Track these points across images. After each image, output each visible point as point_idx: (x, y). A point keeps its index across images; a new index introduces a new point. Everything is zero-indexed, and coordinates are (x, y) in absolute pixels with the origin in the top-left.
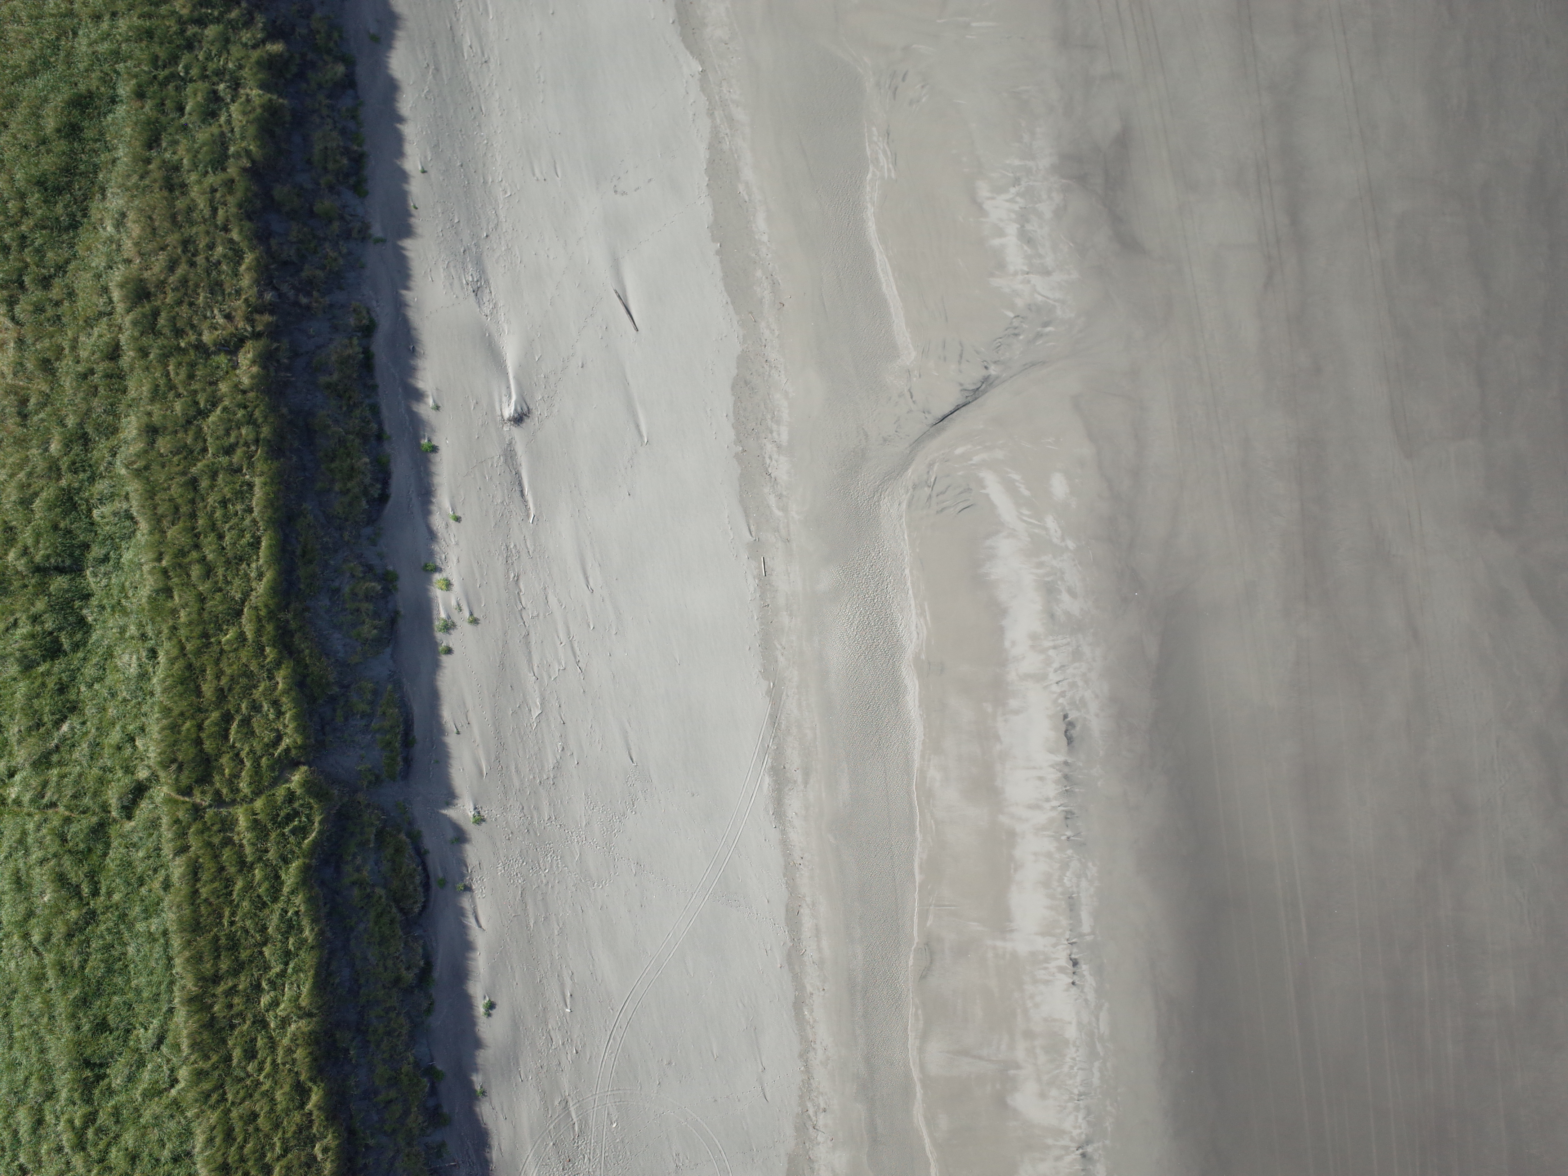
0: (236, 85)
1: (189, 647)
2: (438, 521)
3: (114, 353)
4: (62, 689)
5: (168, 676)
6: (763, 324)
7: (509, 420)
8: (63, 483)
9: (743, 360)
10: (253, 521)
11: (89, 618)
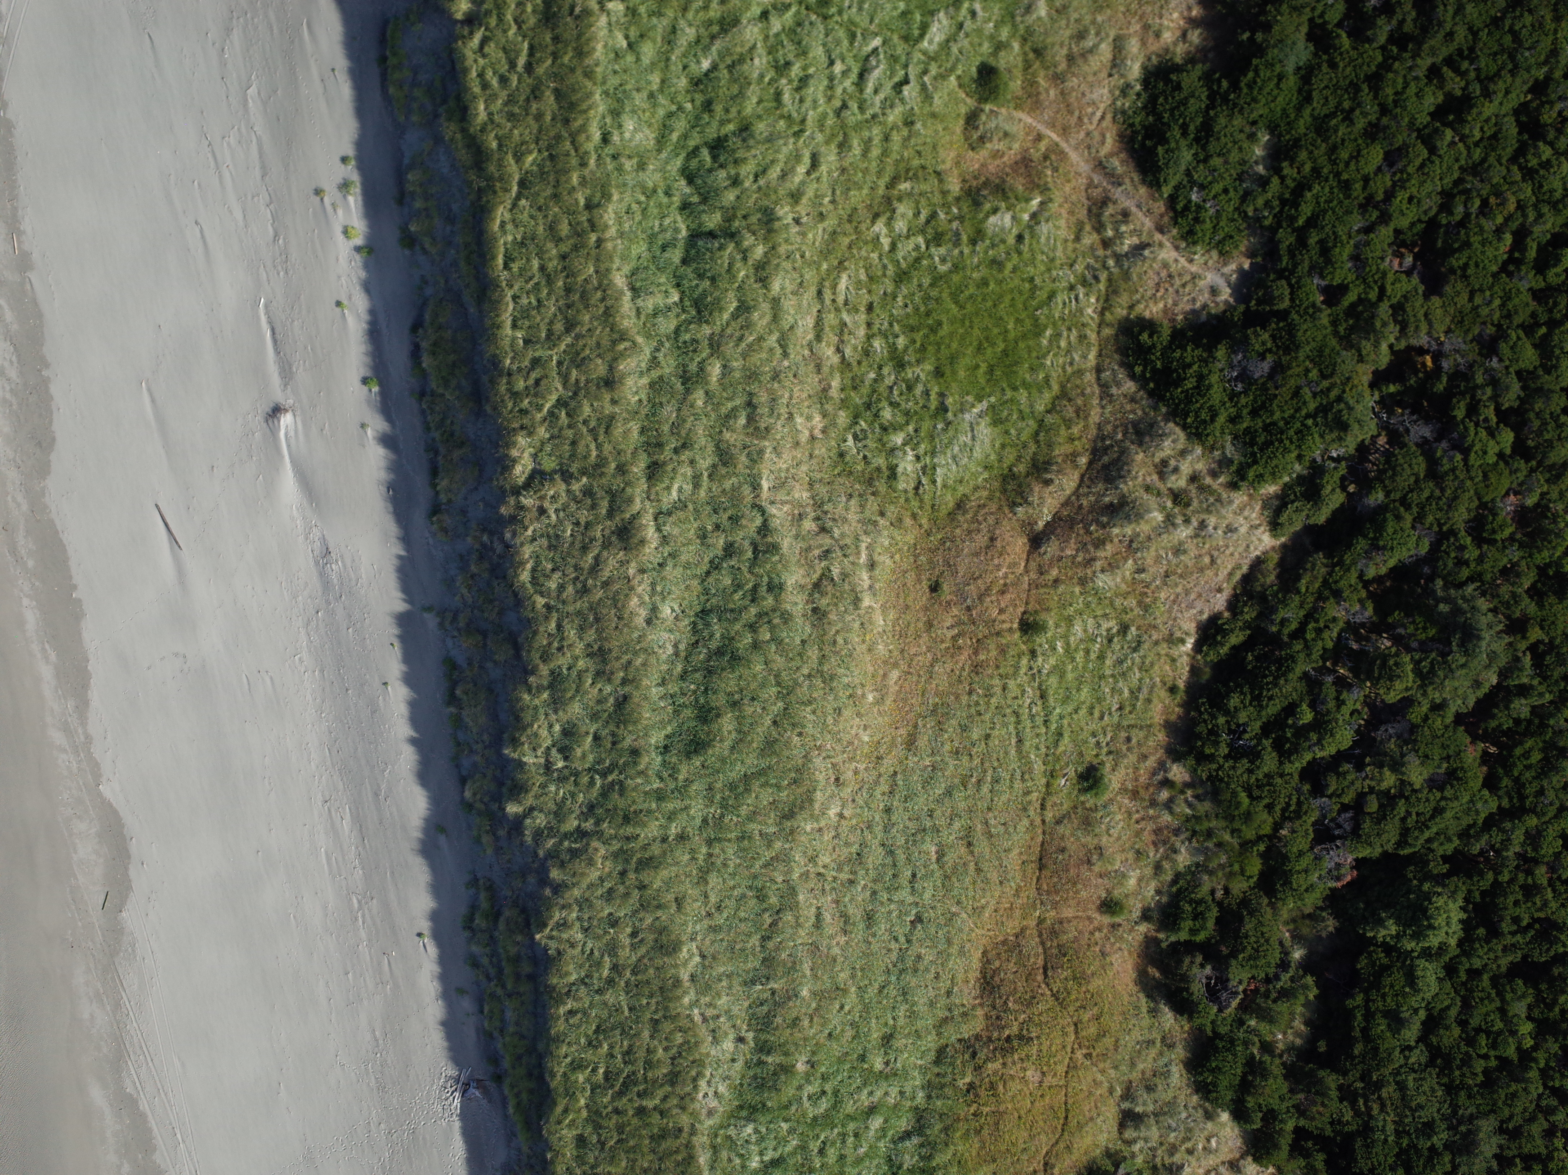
0: (548, 766)
1: (567, 145)
2: (360, 303)
3: (654, 471)
4: (708, 106)
5: (585, 112)
6: (25, 507)
7: (286, 411)
8: (707, 330)
9: (43, 470)
10: (511, 287)
11: (683, 182)
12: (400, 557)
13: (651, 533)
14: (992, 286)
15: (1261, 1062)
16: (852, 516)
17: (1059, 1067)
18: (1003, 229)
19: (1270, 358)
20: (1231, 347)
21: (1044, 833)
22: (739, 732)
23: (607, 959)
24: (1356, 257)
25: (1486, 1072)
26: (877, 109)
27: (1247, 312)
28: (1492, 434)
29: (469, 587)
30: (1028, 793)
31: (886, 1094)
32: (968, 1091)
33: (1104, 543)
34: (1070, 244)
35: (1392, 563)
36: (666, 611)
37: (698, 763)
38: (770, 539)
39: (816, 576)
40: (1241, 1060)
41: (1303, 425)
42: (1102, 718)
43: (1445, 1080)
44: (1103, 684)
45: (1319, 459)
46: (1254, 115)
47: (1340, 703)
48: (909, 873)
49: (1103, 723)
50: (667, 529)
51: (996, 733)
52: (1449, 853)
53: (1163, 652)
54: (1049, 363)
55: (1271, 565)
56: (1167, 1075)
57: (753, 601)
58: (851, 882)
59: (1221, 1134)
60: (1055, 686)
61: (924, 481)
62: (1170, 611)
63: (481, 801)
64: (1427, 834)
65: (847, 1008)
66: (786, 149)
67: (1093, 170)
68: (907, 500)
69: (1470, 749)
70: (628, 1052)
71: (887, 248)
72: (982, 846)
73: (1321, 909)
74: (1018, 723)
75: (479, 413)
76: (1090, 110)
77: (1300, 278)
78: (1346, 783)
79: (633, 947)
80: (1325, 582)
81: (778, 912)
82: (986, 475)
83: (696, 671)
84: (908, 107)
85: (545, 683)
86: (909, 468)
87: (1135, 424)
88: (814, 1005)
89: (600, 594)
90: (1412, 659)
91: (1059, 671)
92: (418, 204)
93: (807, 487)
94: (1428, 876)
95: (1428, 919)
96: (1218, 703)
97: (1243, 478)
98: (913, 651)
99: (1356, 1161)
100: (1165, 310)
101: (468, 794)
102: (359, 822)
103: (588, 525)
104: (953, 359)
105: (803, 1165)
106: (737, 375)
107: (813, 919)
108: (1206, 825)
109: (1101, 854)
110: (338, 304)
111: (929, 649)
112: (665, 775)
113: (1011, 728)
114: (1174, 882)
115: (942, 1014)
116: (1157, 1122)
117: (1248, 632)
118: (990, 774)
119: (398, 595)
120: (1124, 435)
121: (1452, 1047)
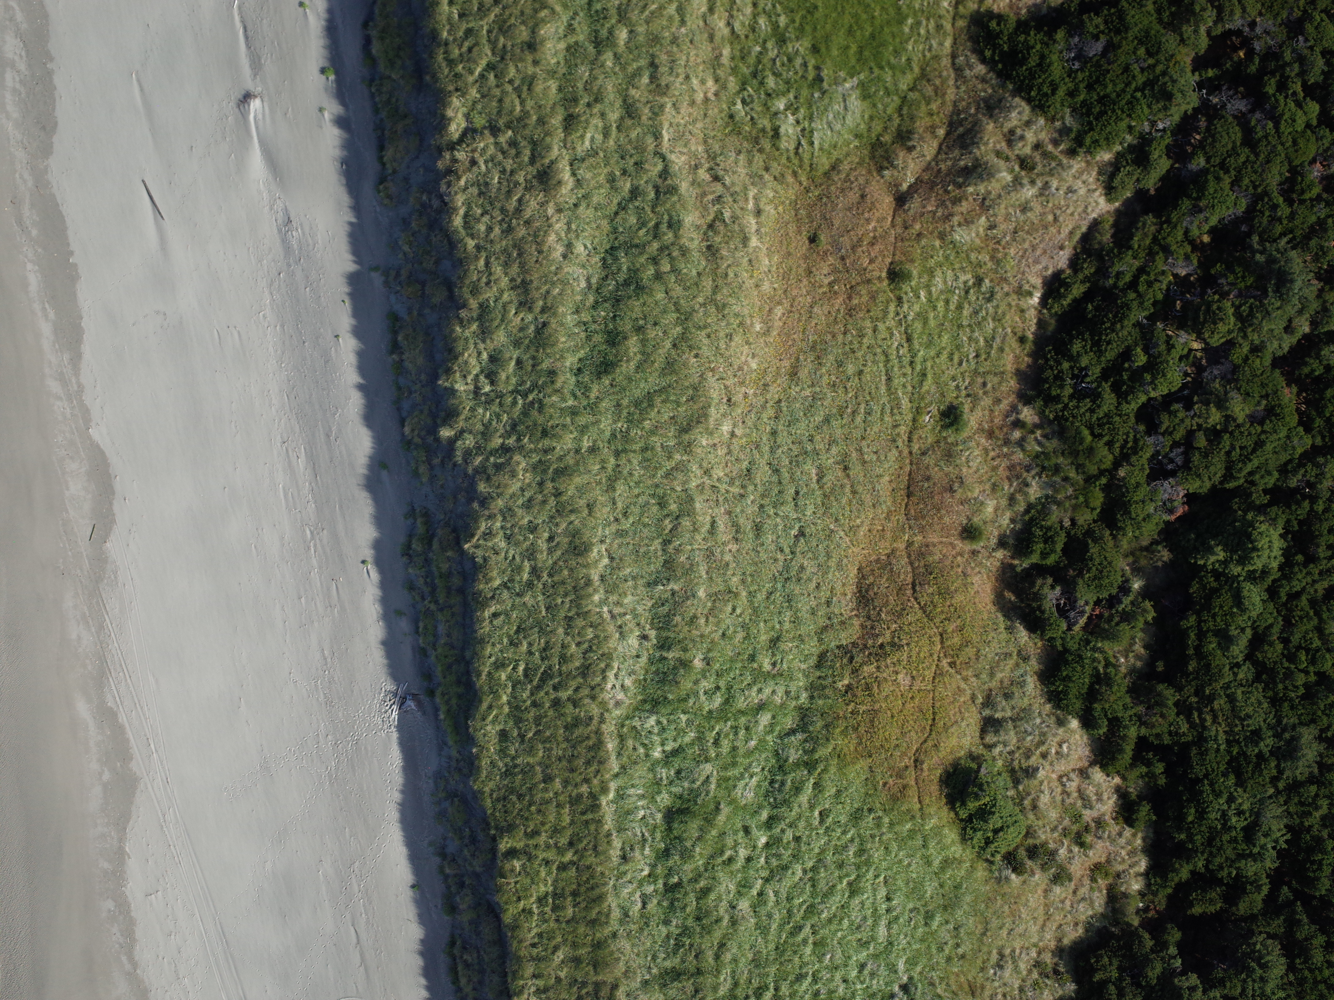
0: (477, 391)
2: (320, 4)
3: (570, 122)
6: (30, 183)
7: (255, 97)
9: (46, 150)
12: (351, 224)
13: (567, 176)
15: (1106, 675)
16: (742, 171)
17: (927, 673)
19: (1103, 38)
20: (1069, 31)
21: (911, 463)
22: (643, 353)
23: (526, 563)
25: (1306, 686)
27: (1082, 3)
28: (1299, 105)
29: (410, 244)
30: (896, 426)
31: (774, 692)
32: (846, 692)
33: (960, 201)
35: (1214, 221)
36: (579, 248)
37: (607, 382)
38: (670, 182)
39: (710, 218)
40: (1088, 671)
41: (1133, 97)
42: (960, 364)
43: (1270, 694)
44: (961, 332)
45: (1147, 130)
47: (1170, 348)
48: (792, 491)
49: (962, 369)
50: (581, 173)
51: (868, 369)
52: (1270, 486)
53: (1013, 303)
54: (910, 48)
55: (1107, 226)
56: (1022, 684)
57: (655, 237)
58: (742, 496)
59: (1072, 741)
60: (919, 331)
61: (803, 142)
62: (1018, 265)
63: (419, 435)
64: (1249, 467)
65: (738, 611)
68: (788, 159)
69: (1286, 391)
70: (544, 650)
72: (856, 470)
73: (1157, 542)
74: (887, 361)
75: (420, 86)
78: (1177, 421)
79: (550, 551)
80: (1155, 240)
81: (677, 517)
82: (857, 143)
83: (605, 301)
85: (475, 315)
86: (790, 131)
87: (986, 100)
88: (709, 604)
89: (522, 232)
90: (1233, 304)
91: (922, 317)
93: (701, 141)
94: (1251, 507)
95: (1252, 542)
96: (1062, 350)
97: (1080, 144)
98: (795, 292)
99: (1192, 767)
100: (1011, 5)
101: (407, 430)
102: (312, 459)
103: (512, 172)
104: (827, 38)
105: (700, 755)
106: (641, 38)
107: (708, 526)
108: (1054, 461)
109: (962, 482)
110: (301, 4)
111: (809, 292)
112: (579, 394)
113: (881, 365)
114: (1027, 511)
115: (822, 622)
116: (1015, 727)
117: (1088, 285)
118: (863, 406)
119: (348, 257)
120: (977, 109)
121: (1275, 663)
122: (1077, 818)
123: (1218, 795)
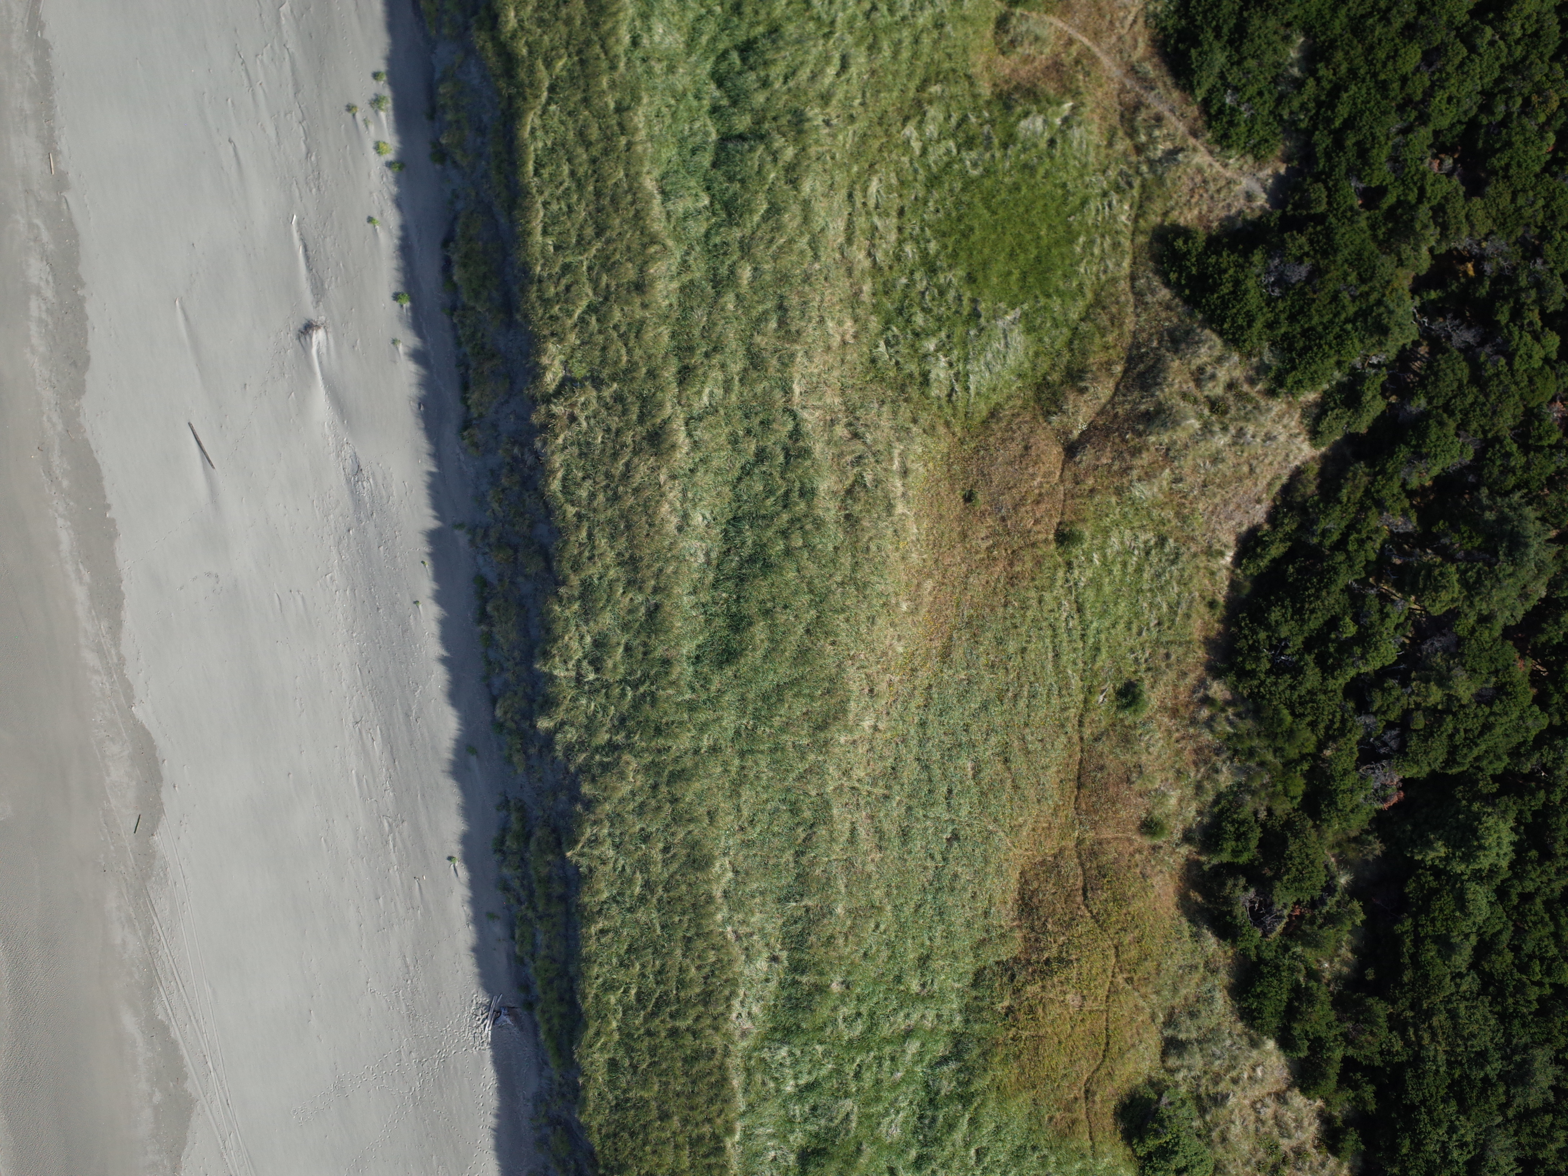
0: (579, 679)
1: (597, 49)
2: (392, 218)
3: (685, 375)
4: (737, 8)
5: (615, 14)
6: (60, 427)
7: (318, 327)
8: (737, 233)
9: (78, 389)
10: (541, 192)
11: (713, 86)
12: (431, 474)
13: (682, 438)
14: (1024, 190)
15: (1307, 988)
16: (885, 423)
17: (1099, 991)
18: (1034, 133)
19: (1307, 262)
20: (1268, 252)
21: (1082, 751)
22: (772, 640)
23: (638, 875)
24: (1394, 159)
25: (1540, 1000)
26: (906, 11)
27: (1283, 218)
28: (1537, 338)
29: (500, 502)
30: (1064, 709)
31: (923, 1017)
32: (1007, 1015)
33: (1140, 452)
34: (1102, 150)
35: (1436, 471)
36: (697, 519)
37: (730, 673)
38: (801, 444)
39: (848, 482)
40: (1286, 986)
41: (1342, 330)
42: (1140, 633)
43: (1498, 1008)
44: (1140, 598)
45: (1359, 366)
46: (1289, 16)
47: (1384, 616)
48: (945, 789)
49: (1141, 639)
50: (698, 433)
51: (1031, 646)
52: (1499, 772)
53: (1202, 565)
54: (1082, 270)
55: (1311, 475)
56: (1210, 1001)
57: (785, 507)
58: (886, 797)
59: (1267, 1063)
60: (1092, 599)
61: (957, 387)
62: (1208, 522)
63: (512, 719)
64: (1476, 752)
65: (882, 927)
66: (816, 49)
67: (1125, 75)
68: (940, 407)
69: (1519, 664)
70: (660, 972)
71: (918, 152)
72: (1019, 763)
73: (1368, 832)
74: (1055, 636)
75: (510, 324)
76: (1122, 14)
77: (1337, 180)
78: (1391, 699)
79: (665, 863)
80: (1367, 492)
81: (812, 826)
82: (1019, 384)
83: (728, 579)
84: (938, 10)
85: (576, 593)
86: (942, 375)
87: (1171, 332)
88: (849, 923)
89: (630, 501)
90: (1458, 569)
91: (1096, 583)
92: (449, 117)
93: (838, 392)
94: (1477, 796)
95: (1478, 839)
96: (1258, 618)
97: (1281, 384)
98: (947, 561)
99: (1406, 1092)
100: (1200, 217)
101: (499, 713)
102: (389, 742)
103: (618, 432)
104: (985, 265)
105: (838, 1090)
106: (768, 278)
107: (847, 834)
108: (1248, 744)
109: (1141, 772)
110: (370, 220)
111: (963, 560)
112: (697, 686)
113: (1048, 641)
114: (1216, 802)
115: (980, 935)
116: (1201, 1050)
117: (1289, 544)
118: (1026, 688)
119: (429, 512)
120: (1160, 343)
121: (1504, 974)
122: (1273, 1148)
123: (1437, 1124)
